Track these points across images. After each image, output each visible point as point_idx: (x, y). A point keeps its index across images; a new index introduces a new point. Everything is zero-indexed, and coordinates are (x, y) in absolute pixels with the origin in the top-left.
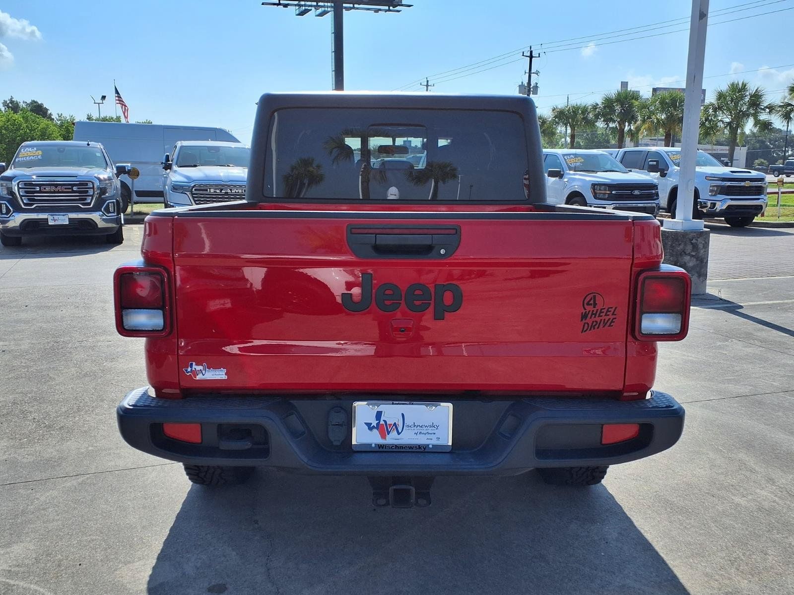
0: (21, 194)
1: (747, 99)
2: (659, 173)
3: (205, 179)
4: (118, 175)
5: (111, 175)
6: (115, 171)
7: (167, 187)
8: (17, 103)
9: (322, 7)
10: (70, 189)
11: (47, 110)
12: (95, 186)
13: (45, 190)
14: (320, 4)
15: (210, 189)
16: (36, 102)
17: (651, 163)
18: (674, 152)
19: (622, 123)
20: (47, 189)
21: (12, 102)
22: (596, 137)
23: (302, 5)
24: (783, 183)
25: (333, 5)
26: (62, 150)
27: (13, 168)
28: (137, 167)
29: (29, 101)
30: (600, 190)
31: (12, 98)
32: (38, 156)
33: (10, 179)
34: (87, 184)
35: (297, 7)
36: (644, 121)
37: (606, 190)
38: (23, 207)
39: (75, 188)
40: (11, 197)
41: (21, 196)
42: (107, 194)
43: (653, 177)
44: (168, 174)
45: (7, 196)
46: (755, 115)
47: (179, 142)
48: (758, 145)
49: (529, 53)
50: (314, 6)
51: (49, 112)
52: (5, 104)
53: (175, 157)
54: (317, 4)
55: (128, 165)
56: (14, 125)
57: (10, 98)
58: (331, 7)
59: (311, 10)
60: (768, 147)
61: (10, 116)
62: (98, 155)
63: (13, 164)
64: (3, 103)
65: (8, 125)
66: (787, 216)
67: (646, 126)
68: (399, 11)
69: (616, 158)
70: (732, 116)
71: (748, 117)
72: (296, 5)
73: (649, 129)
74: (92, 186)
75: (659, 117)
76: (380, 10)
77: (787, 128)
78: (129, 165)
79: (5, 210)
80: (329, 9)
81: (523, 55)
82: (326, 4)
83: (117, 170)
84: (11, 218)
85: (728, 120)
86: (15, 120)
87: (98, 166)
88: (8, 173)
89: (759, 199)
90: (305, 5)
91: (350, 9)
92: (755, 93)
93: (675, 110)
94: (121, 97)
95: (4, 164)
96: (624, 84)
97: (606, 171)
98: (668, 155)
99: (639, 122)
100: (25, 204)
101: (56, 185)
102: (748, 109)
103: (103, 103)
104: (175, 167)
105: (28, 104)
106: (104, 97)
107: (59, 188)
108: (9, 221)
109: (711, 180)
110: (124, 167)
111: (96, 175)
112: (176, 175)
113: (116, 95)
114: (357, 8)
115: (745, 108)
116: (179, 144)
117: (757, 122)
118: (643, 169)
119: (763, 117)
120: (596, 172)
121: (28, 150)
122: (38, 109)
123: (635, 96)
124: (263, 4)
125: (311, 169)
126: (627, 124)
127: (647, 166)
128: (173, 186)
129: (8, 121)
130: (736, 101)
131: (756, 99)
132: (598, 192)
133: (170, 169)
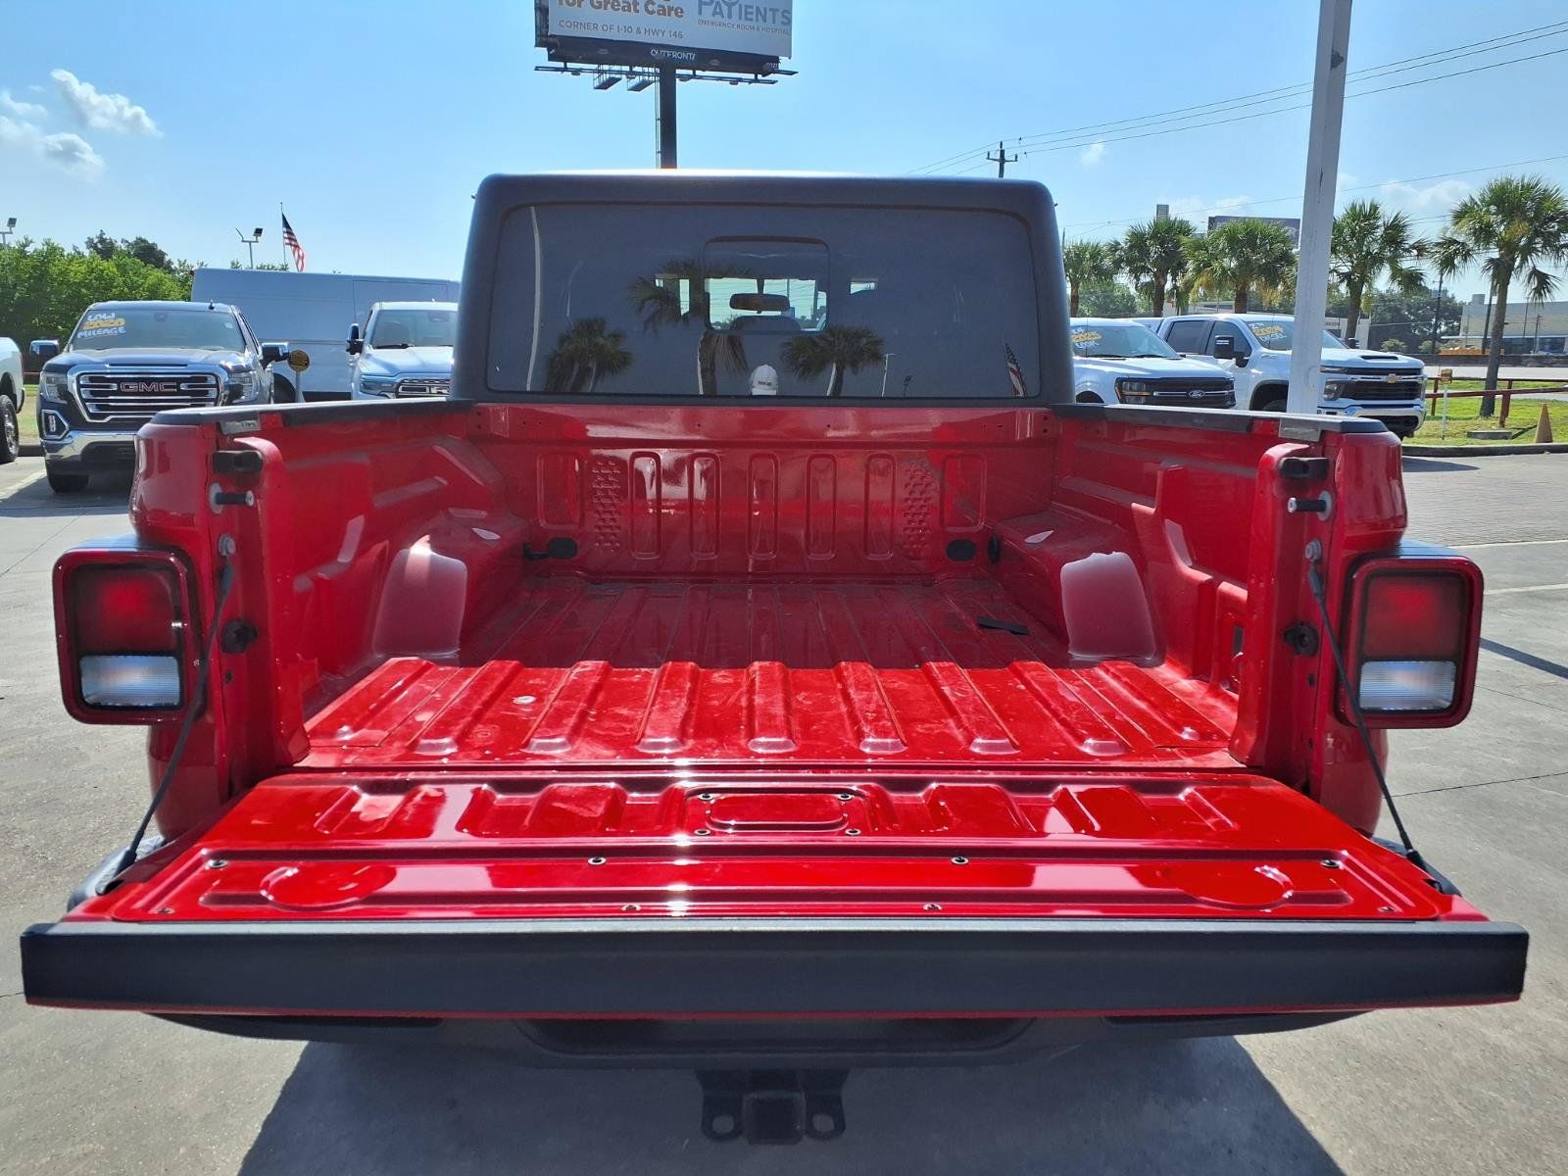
0: (84, 396)
1: (1379, 232)
2: (1234, 359)
3: (420, 369)
4: (264, 363)
5: (251, 361)
6: (260, 356)
7: (353, 384)
8: (111, 242)
9: (639, 74)
10: (173, 387)
11: (163, 254)
12: (221, 385)
13: (128, 390)
14: (637, 69)
15: (430, 387)
16: (144, 241)
17: (1220, 342)
18: (1260, 322)
19: (1160, 276)
20: (133, 387)
21: (102, 240)
22: (1111, 302)
23: (605, 72)
24: (1452, 379)
25: (658, 70)
26: (162, 316)
27: (71, 349)
28: (305, 349)
29: (132, 240)
30: (1131, 389)
31: (102, 233)
32: (118, 327)
33: (63, 369)
34: (206, 379)
35: (596, 75)
36: (1198, 271)
37: (1140, 390)
38: (88, 420)
39: (183, 387)
40: (65, 402)
41: (84, 401)
42: (243, 397)
43: (1223, 367)
44: (355, 362)
45: (59, 401)
46: (1393, 262)
47: (377, 304)
48: (1388, 316)
49: (999, 153)
50: (627, 73)
51: (167, 258)
52: (90, 244)
53: (369, 330)
54: (631, 69)
55: (284, 346)
56: (100, 278)
57: (98, 234)
58: (655, 74)
59: (619, 79)
60: (1405, 319)
61: (94, 265)
62: (229, 326)
63: (72, 342)
64: (87, 243)
65: (91, 280)
66: (1454, 436)
67: (1203, 279)
68: (773, 82)
69: (1157, 331)
70: (1352, 262)
71: (1382, 263)
72: (593, 71)
73: (1208, 286)
74: (214, 382)
75: (1225, 265)
76: (740, 80)
77: (1440, 286)
78: (286, 344)
79: (54, 426)
80: (652, 78)
81: (988, 158)
82: (646, 69)
83: (264, 354)
84: (66, 441)
85: (1345, 269)
86: (102, 271)
87: (228, 346)
88: (61, 359)
89: (1411, 406)
90: (610, 71)
91: (689, 77)
92: (1394, 221)
93: (1253, 252)
94: (293, 234)
95: (56, 342)
96: (1163, 209)
97: (1142, 357)
98: (1250, 328)
99: (1189, 275)
100: (92, 416)
101: (148, 381)
102: (1382, 249)
103: (257, 242)
104: (367, 348)
105: (130, 244)
106: (258, 232)
107: (154, 385)
108: (62, 446)
109: (1328, 372)
110: (276, 348)
111: (223, 363)
112: (369, 362)
113: (285, 229)
114: (701, 77)
115: (1375, 248)
116: (377, 307)
117: (1396, 273)
118: (1205, 354)
119: (1407, 263)
120: (1124, 357)
121: (101, 317)
122: (148, 253)
123: (1184, 229)
124: (537, 69)
125: (601, 341)
126: (1169, 277)
127: (1211, 347)
128: (363, 382)
129: (92, 271)
130: (1361, 235)
131: (1395, 234)
132: (1127, 393)
133: (360, 352)
